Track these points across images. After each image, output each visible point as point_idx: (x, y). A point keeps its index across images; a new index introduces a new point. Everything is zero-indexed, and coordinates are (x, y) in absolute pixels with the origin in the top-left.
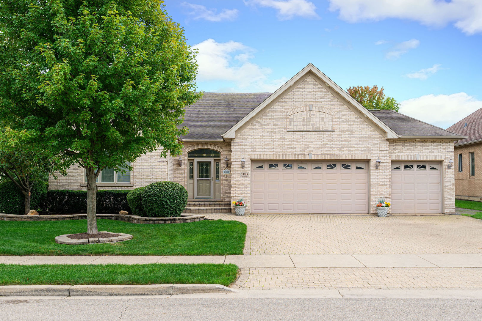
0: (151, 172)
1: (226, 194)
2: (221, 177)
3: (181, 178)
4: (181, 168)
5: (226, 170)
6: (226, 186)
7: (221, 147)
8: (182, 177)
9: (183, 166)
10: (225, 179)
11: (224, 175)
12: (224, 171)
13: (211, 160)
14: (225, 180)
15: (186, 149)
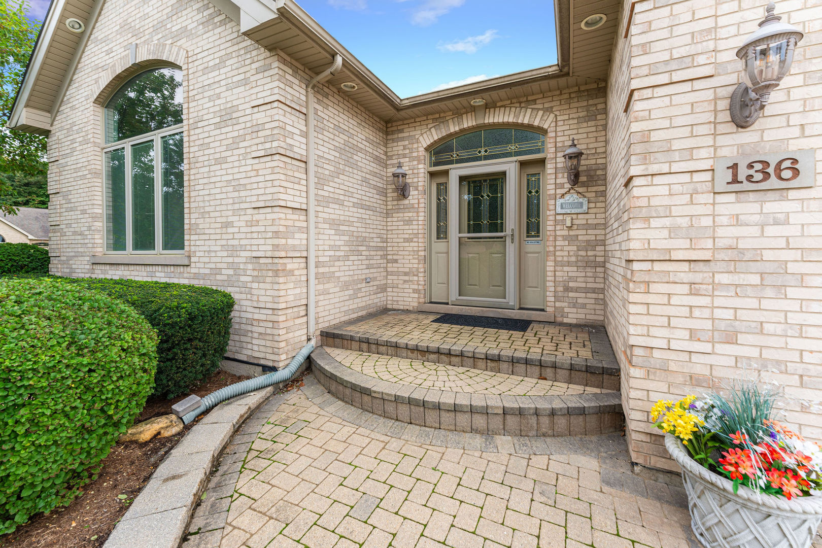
0: (237, 206)
1: (571, 294)
2: (548, 225)
3: (407, 236)
4: (406, 202)
5: (567, 197)
6: (569, 264)
7: (550, 110)
8: (411, 232)
9: (415, 197)
10: (565, 233)
11: (559, 217)
12: (560, 202)
13: (509, 166)
14: (565, 238)
15: (421, 138)
